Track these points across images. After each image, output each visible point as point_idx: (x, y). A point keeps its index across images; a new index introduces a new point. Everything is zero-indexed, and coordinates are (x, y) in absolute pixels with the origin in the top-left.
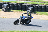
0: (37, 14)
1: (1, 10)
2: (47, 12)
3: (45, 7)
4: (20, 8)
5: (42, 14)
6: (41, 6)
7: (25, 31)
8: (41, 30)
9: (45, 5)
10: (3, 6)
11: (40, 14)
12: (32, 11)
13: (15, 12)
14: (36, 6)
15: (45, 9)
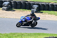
0: (43, 13)
1: (1, 8)
2: (55, 12)
3: (52, 5)
4: (24, 6)
5: (49, 14)
6: (48, 4)
7: (29, 33)
8: (48, 33)
9: (52, 3)
10: (3, 4)
11: (47, 14)
12: (38, 10)
13: (17, 11)
14: (42, 5)
15: (53, 7)
